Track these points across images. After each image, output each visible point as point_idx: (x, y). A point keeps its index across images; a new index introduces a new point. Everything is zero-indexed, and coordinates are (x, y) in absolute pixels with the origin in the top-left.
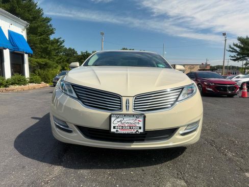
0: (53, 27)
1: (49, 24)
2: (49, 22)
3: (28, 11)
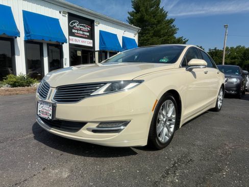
0: (176, 27)
1: (172, 25)
2: (172, 23)
3: (154, 16)
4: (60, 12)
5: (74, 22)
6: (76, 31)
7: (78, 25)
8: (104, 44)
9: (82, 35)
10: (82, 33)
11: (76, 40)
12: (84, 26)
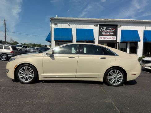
4: (94, 26)
5: (103, 29)
6: (104, 33)
7: (105, 30)
8: (123, 37)
9: (109, 35)
10: (108, 33)
11: (104, 38)
12: (110, 30)
